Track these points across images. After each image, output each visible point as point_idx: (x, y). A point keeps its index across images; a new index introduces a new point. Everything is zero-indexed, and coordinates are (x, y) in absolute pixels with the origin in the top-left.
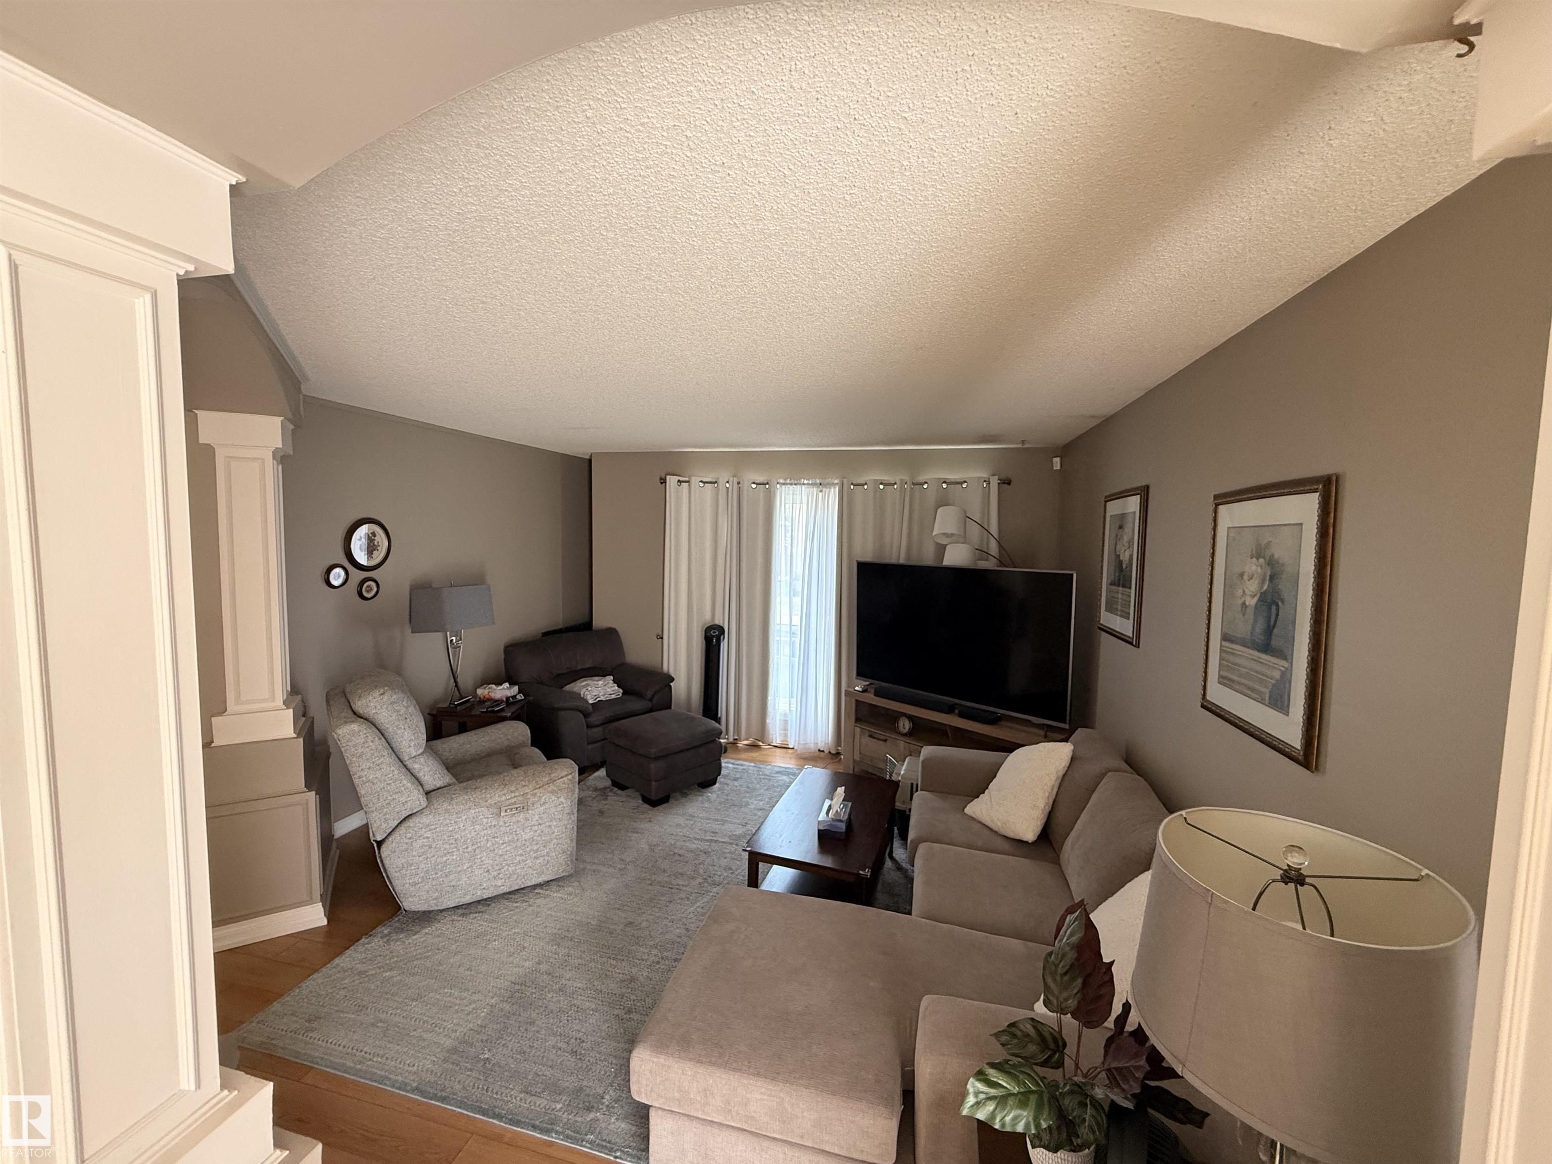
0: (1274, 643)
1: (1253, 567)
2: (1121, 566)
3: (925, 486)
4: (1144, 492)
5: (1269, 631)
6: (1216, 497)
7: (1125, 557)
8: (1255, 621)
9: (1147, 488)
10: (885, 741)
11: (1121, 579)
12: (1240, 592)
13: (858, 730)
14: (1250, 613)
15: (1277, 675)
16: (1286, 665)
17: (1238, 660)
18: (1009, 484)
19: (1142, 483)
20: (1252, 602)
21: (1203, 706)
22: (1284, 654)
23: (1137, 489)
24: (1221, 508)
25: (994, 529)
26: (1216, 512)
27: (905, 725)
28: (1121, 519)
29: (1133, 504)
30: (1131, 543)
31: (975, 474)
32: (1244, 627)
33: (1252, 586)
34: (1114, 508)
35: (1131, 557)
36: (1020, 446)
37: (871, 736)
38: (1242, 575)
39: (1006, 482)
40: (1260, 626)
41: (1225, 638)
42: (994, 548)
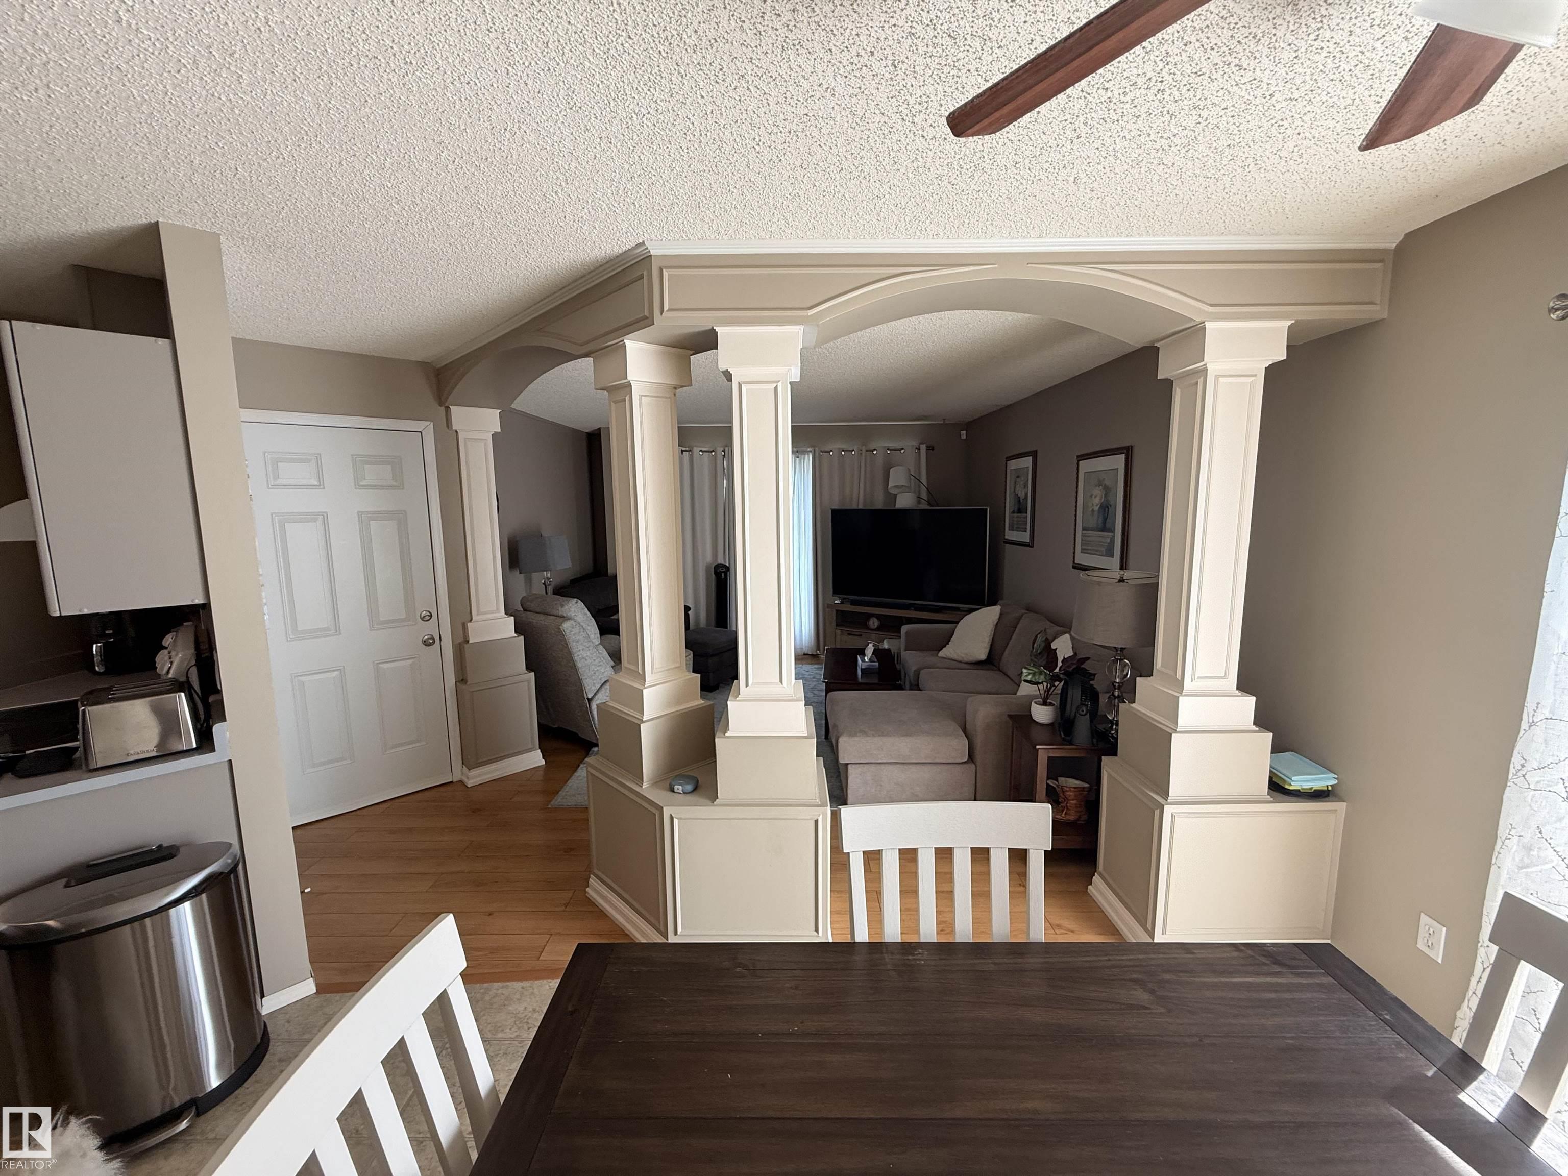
0: (1108, 525)
1: (1098, 491)
2: (1019, 501)
3: (875, 452)
4: (1034, 454)
5: (1104, 522)
6: (1078, 457)
7: (1022, 496)
8: (1098, 517)
9: (1036, 452)
10: (861, 635)
11: (1020, 509)
12: (1090, 505)
13: (838, 632)
14: (1096, 513)
15: (1109, 540)
16: (1112, 534)
17: (1089, 539)
18: (933, 449)
19: (1033, 449)
20: (1096, 508)
21: (1074, 567)
22: (1112, 530)
23: (1030, 452)
24: (1081, 462)
25: (924, 481)
26: (1078, 464)
27: (874, 623)
28: (1018, 473)
29: (1027, 462)
30: (1026, 486)
31: (909, 444)
32: (1093, 522)
33: (1097, 501)
34: (1013, 465)
35: (1026, 494)
36: (942, 422)
37: (849, 634)
38: (1091, 496)
39: (930, 448)
40: (1101, 520)
41: (1084, 529)
42: (924, 495)
